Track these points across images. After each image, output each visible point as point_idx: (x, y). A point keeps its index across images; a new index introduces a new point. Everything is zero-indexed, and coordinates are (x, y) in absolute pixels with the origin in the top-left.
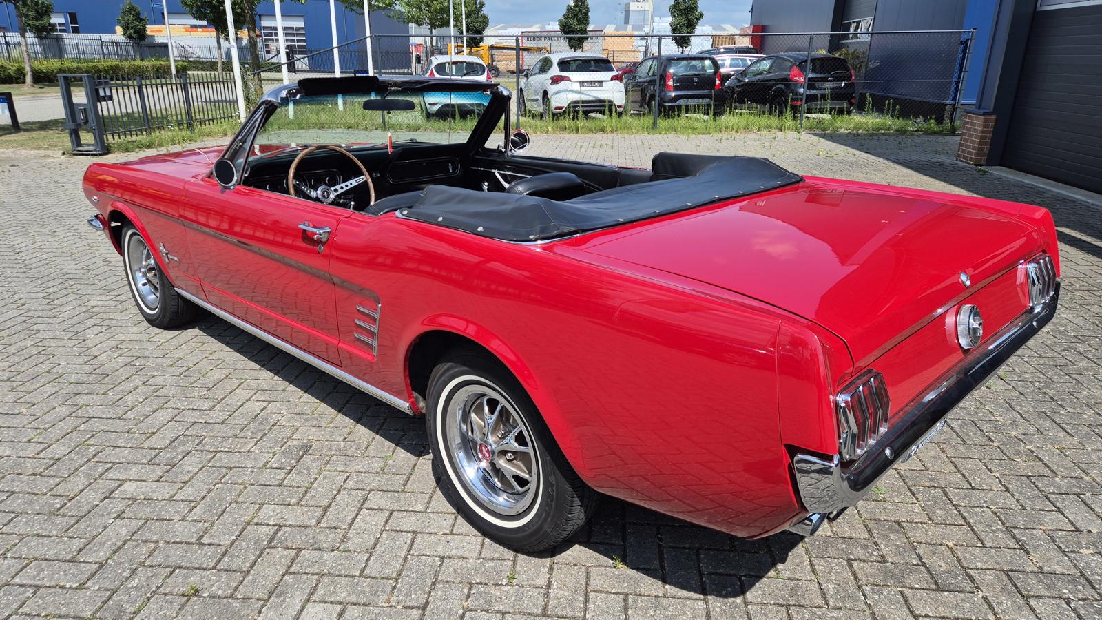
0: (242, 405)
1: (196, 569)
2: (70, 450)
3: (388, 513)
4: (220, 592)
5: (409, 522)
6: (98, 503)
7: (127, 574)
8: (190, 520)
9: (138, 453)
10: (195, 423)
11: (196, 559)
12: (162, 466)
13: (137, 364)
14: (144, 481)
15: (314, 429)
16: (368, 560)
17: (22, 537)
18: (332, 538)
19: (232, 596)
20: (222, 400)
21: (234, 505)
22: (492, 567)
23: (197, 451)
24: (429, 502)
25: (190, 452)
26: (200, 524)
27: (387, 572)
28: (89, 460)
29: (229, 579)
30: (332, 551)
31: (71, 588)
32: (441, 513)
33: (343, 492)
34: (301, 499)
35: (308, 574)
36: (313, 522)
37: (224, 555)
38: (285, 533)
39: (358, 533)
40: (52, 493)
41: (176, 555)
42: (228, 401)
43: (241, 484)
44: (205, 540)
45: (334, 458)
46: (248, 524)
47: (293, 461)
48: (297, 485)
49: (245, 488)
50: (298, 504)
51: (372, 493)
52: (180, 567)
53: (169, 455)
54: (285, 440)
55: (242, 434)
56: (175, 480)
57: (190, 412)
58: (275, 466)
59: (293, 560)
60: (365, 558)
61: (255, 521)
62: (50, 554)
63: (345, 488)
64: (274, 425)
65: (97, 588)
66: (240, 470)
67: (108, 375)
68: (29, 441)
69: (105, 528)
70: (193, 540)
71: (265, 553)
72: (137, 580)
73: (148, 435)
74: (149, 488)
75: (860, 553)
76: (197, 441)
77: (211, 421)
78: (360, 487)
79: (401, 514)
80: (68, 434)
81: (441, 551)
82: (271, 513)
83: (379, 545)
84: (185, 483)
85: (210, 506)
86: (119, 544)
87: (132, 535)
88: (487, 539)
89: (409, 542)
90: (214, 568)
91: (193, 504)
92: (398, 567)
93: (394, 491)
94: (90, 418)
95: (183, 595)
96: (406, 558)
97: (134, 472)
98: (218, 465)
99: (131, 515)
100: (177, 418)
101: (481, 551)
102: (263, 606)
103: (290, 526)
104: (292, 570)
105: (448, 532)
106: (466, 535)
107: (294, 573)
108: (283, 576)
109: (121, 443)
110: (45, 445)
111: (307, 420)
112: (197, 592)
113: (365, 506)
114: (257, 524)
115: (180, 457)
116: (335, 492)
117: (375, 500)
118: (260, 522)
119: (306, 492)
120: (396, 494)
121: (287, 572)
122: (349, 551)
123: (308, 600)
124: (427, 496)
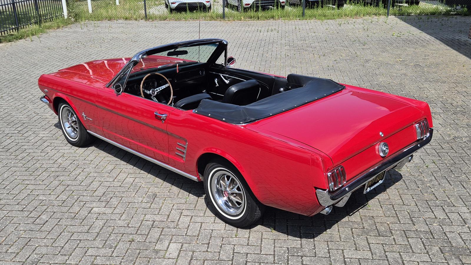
0: (125, 179)
1: (130, 234)
2: (67, 197)
3: (191, 217)
4: (141, 240)
5: (199, 220)
6: (87, 215)
8: (122, 219)
9: (93, 198)
10: (109, 186)
11: (129, 231)
12: (104, 202)
13: (75, 163)
14: (100, 207)
15: (156, 188)
17: (66, 226)
18: (172, 225)
19: (145, 241)
20: (116, 177)
21: (135, 215)
23: (114, 197)
24: (205, 213)
25: (112, 197)
26: (126, 221)
27: (194, 234)
28: (76, 201)
29: (142, 237)
30: (174, 228)
31: (92, 240)
32: (210, 216)
34: (159, 213)
35: (168, 235)
36: (165, 220)
37: (138, 230)
38: (156, 223)
39: (182, 223)
40: (69, 212)
41: (122, 230)
42: (119, 178)
43: (136, 208)
44: (130, 226)
45: (167, 199)
46: (143, 221)
47: (152, 200)
48: (156, 208)
50: (158, 214)
51: (184, 210)
52: (125, 234)
53: (105, 199)
54: (146, 192)
55: (129, 191)
56: (111, 207)
57: (106, 182)
58: (146, 202)
59: (162, 231)
60: (186, 230)
61: (145, 220)
62: (79, 231)
63: (173, 209)
64: (140, 187)
65: (100, 240)
66: (133, 203)
67: (66, 168)
68: (50, 194)
69: (94, 223)
70: (126, 226)
71: (152, 229)
72: (112, 237)
73: (94, 191)
74: (103, 210)
75: (356, 226)
76: (113, 193)
77: (115, 186)
78: (179, 208)
79: (196, 217)
80: (63, 191)
81: (211, 228)
82: (150, 217)
83: (190, 227)
84: (115, 208)
85: (127, 215)
86: (101, 227)
87: (104, 225)
88: (227, 224)
89: (200, 226)
90: (136, 234)
91: (121, 215)
92: (197, 233)
93: (191, 210)
94: (69, 185)
95: (129, 241)
96: (200, 230)
97: (94, 204)
98: (124, 201)
99: (101, 218)
100: (102, 185)
101: (225, 228)
102: (156, 244)
103: (157, 221)
105: (213, 222)
106: (219, 223)
107: (163, 235)
109: (85, 194)
110: (57, 196)
112: (133, 241)
113: (182, 215)
115: (109, 199)
116: (170, 210)
117: (185, 213)
118: (147, 220)
119: (160, 210)
120: (193, 211)
121: (161, 235)
122: (180, 228)
123: (171, 242)
124: (204, 211)
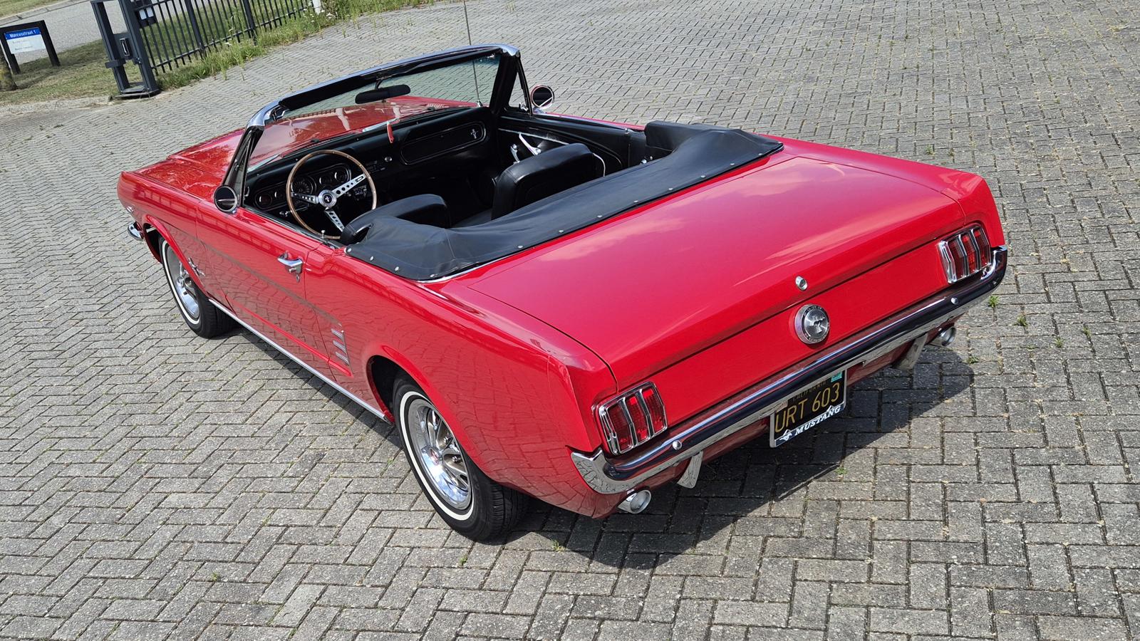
0: (271, 417)
1: (220, 562)
2: (126, 468)
3: (377, 512)
4: (236, 578)
5: (392, 520)
6: (149, 513)
7: (170, 566)
8: (218, 524)
9: (181, 469)
10: (229, 437)
11: (220, 554)
12: (199, 479)
13: (183, 380)
14: (185, 493)
15: (329, 438)
16: (352, 552)
17: (93, 542)
18: (328, 534)
19: (245, 581)
20: (254, 413)
21: (253, 510)
22: (451, 554)
23: (228, 464)
24: (415, 501)
25: (223, 465)
26: (225, 527)
27: (365, 560)
28: (142, 476)
29: (244, 569)
30: (326, 545)
31: (130, 578)
32: (422, 510)
33: (343, 496)
34: (308, 503)
35: (303, 563)
36: (315, 522)
37: (242, 550)
38: (290, 532)
39: (349, 530)
40: (113, 506)
41: (206, 551)
42: (259, 414)
43: (262, 492)
44: (228, 540)
45: (342, 465)
46: (263, 525)
47: (306, 470)
48: (306, 491)
49: (263, 496)
50: (305, 507)
51: (368, 495)
52: (209, 561)
53: (205, 469)
54: (303, 450)
55: (267, 447)
56: (209, 491)
57: (225, 427)
58: (291, 475)
59: (294, 553)
60: (350, 550)
61: (269, 523)
62: (114, 554)
63: (346, 493)
64: (296, 436)
65: (148, 578)
66: (262, 479)
67: (158, 393)
68: (94, 462)
69: (154, 532)
70: (219, 540)
71: (273, 548)
72: (177, 571)
73: (189, 451)
74: (189, 499)
75: (782, 530)
76: (229, 455)
77: (243, 435)
78: (359, 490)
79: (388, 513)
80: (125, 453)
81: (412, 543)
82: (282, 516)
83: (364, 539)
84: (217, 493)
85: (234, 512)
86: (164, 544)
87: (174, 537)
88: (454, 532)
89: (388, 536)
90: (234, 561)
91: (221, 511)
92: (375, 556)
93: (387, 493)
94: (142, 438)
95: (209, 581)
96: (383, 549)
97: (177, 485)
98: (244, 476)
99: (174, 521)
100: (214, 434)
101: (446, 541)
102: (266, 588)
103: (295, 526)
104: (292, 560)
105: (423, 527)
106: (437, 529)
107: (293, 563)
108: (285, 565)
109: (167, 460)
110: (107, 465)
111: (325, 429)
112: (219, 579)
113: (360, 507)
114: (270, 525)
115: (214, 470)
116: (337, 496)
117: (370, 502)
118: (272, 523)
119: (313, 497)
120: (388, 496)
121: (288, 563)
122: (339, 545)
123: (300, 583)
124: (414, 496)
